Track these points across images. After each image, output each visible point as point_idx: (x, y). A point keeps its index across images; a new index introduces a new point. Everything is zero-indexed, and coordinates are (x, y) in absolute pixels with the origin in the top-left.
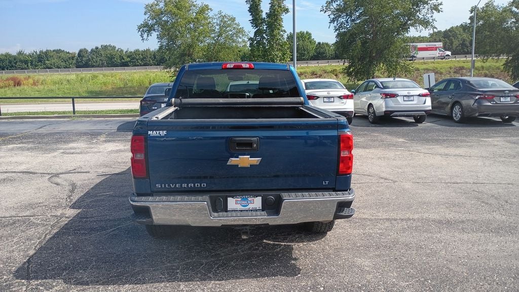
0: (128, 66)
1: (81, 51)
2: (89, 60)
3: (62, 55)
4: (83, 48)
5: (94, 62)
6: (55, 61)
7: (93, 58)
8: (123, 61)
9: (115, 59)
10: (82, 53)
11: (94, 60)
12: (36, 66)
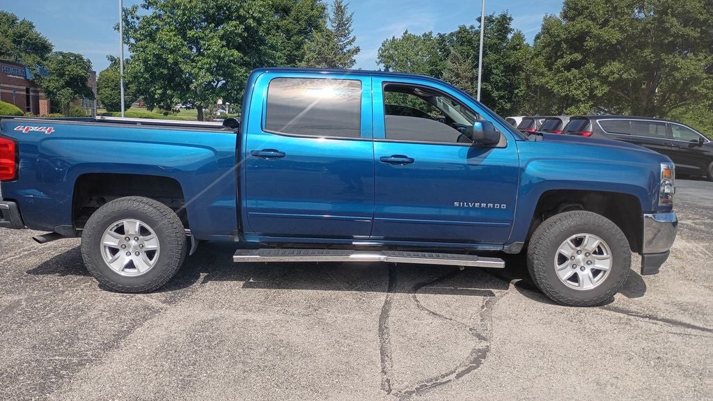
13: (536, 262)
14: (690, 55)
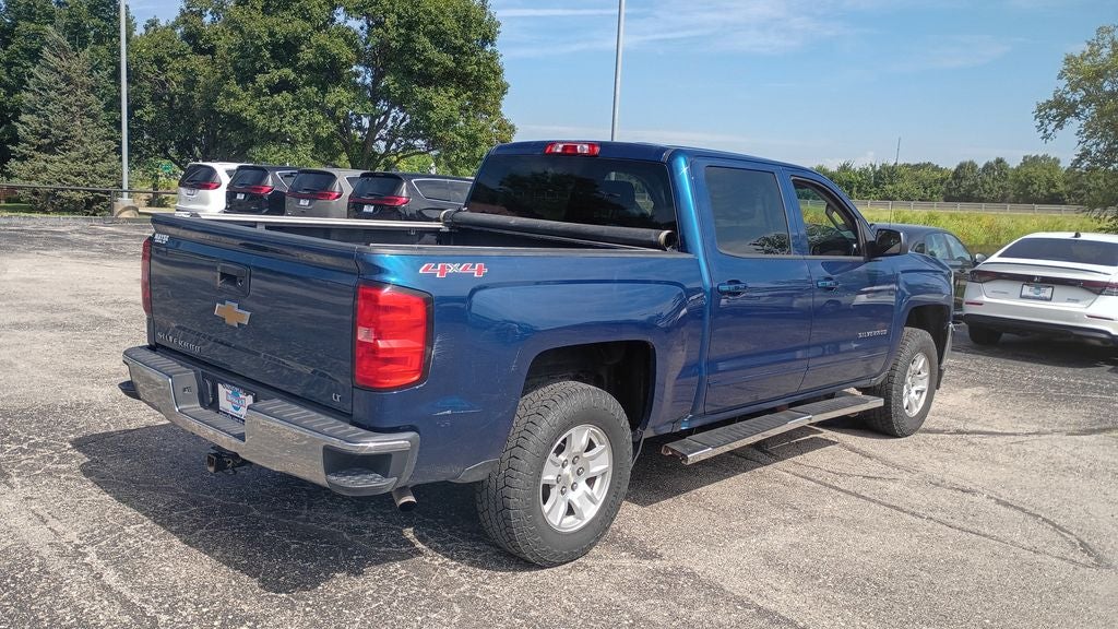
0: (1063, 202)
1: (961, 166)
2: (975, 186)
3: (923, 174)
4: (967, 159)
5: (985, 192)
6: (905, 185)
7: (984, 182)
8: (1053, 190)
9: (1036, 187)
10: (962, 172)
11: (987, 186)
12: (866, 193)
13: (894, 392)
14: (441, 90)
